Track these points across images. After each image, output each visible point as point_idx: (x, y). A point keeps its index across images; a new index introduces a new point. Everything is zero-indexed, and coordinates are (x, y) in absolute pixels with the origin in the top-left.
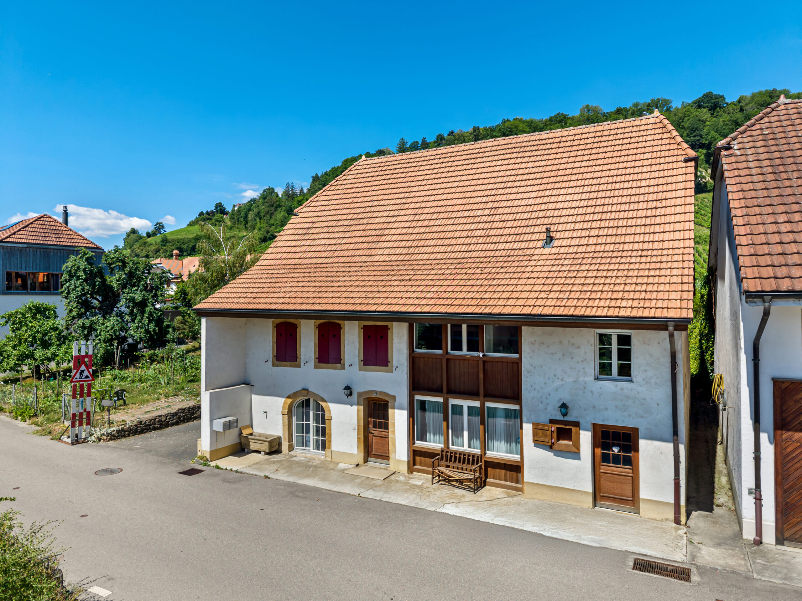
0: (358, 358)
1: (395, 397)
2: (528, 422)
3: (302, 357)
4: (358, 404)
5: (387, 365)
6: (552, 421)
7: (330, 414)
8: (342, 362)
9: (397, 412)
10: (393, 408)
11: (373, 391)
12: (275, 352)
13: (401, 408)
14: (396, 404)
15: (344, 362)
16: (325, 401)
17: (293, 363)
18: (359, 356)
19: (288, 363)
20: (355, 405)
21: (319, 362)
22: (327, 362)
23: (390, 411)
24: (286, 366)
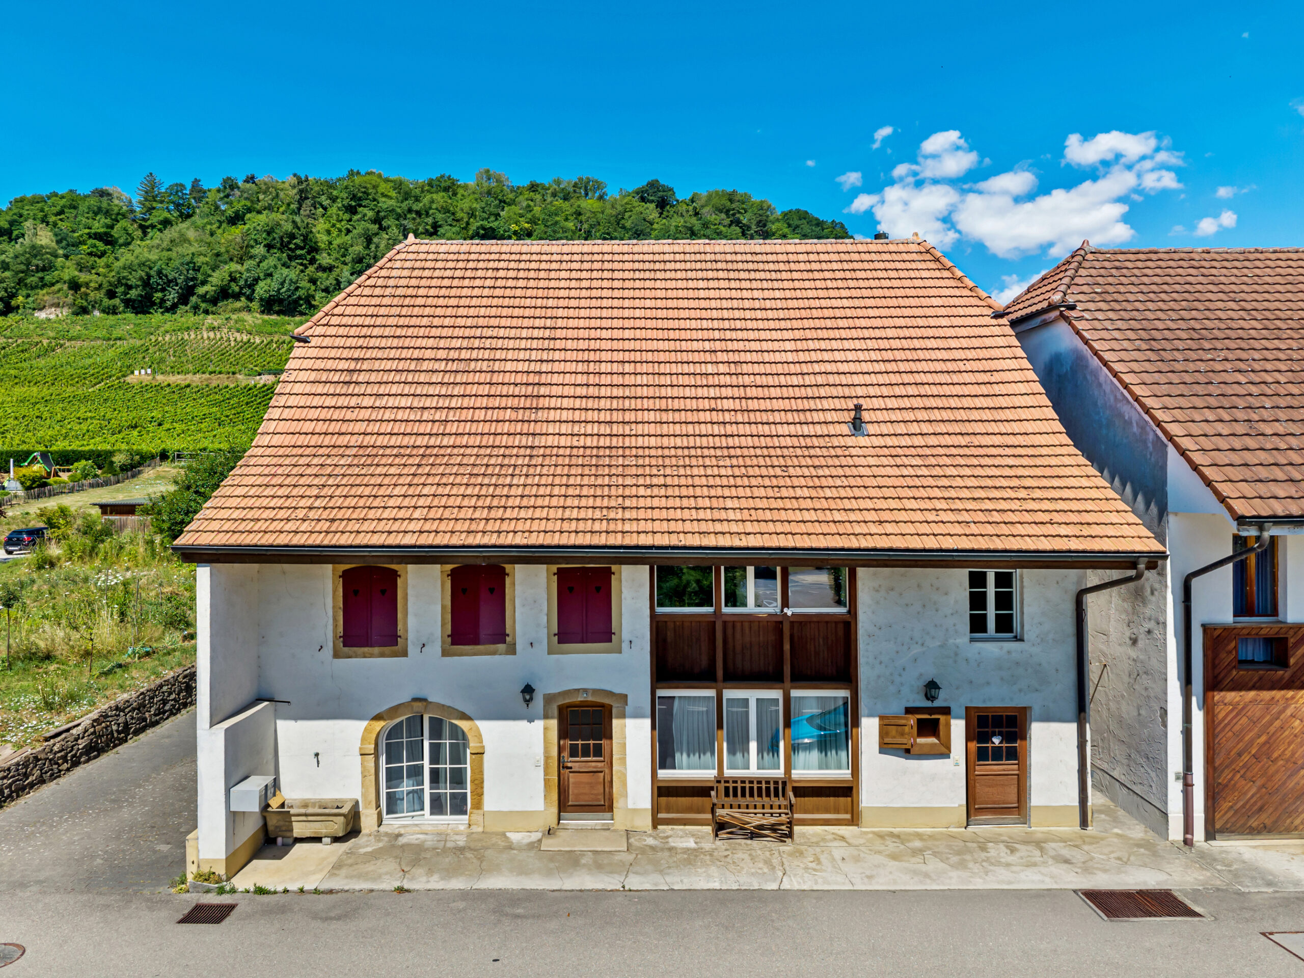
0: (545, 631)
1: (626, 696)
2: (870, 715)
3: (411, 636)
4: (546, 717)
5: (610, 640)
6: (909, 711)
7: (481, 742)
8: (508, 639)
9: (630, 723)
10: (623, 716)
11: (578, 690)
12: (341, 629)
13: (637, 715)
14: (628, 709)
15: (514, 638)
16: (469, 718)
17: (387, 649)
18: (548, 628)
19: (376, 650)
20: (539, 719)
21: (454, 643)
22: (476, 641)
23: (616, 723)
24: (371, 656)
